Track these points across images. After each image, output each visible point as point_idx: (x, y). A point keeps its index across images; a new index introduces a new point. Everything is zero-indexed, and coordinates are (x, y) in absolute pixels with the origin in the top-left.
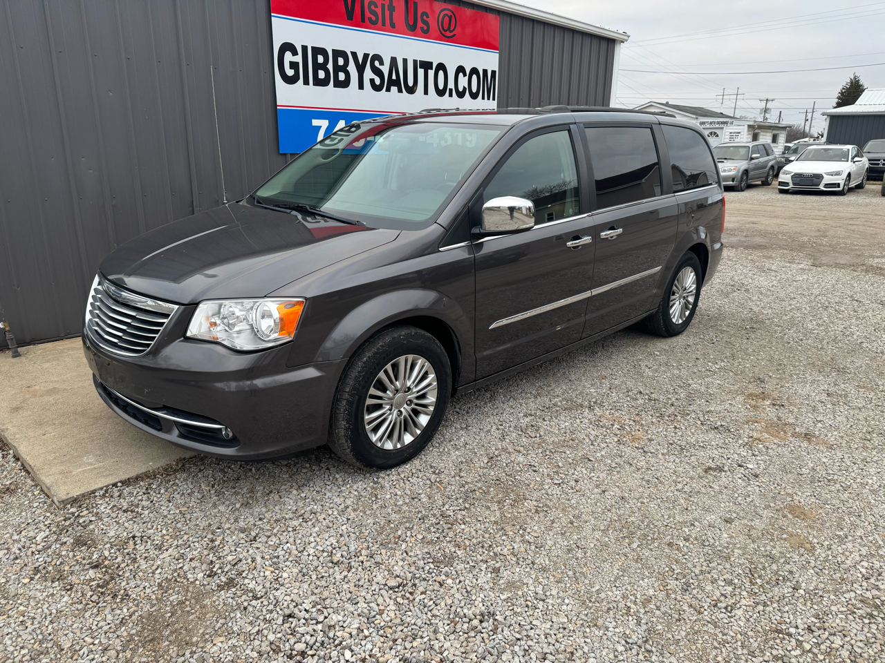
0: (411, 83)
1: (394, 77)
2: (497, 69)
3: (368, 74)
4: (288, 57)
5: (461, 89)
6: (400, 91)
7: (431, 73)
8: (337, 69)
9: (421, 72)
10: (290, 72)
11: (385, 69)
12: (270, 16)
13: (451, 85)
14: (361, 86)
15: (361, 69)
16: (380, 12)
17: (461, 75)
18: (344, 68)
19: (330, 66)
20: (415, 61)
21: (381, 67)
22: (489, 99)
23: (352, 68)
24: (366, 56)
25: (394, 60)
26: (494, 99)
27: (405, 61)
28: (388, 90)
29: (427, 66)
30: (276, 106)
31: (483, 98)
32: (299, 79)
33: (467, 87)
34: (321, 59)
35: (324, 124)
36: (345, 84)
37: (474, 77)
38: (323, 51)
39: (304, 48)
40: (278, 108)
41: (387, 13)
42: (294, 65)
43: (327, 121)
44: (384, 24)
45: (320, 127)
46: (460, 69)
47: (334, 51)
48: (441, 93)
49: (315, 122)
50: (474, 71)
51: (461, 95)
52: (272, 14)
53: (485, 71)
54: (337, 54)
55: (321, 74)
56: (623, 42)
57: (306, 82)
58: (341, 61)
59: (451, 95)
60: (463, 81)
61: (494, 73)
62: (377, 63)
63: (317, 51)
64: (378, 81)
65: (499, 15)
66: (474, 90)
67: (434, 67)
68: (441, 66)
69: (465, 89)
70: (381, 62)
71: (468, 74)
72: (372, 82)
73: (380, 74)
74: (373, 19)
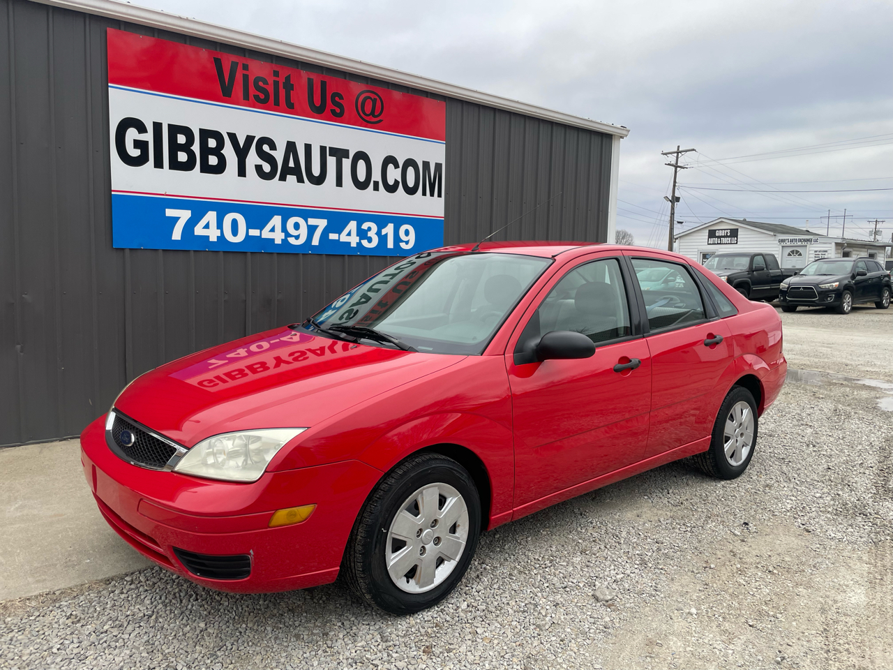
0: (316, 171)
1: (291, 164)
2: (443, 161)
3: (253, 159)
4: (132, 134)
5: (391, 182)
6: (300, 180)
7: (347, 163)
8: (205, 151)
9: (331, 161)
10: (134, 153)
11: (279, 155)
12: (108, 86)
13: (376, 175)
14: (242, 172)
15: (242, 154)
16: (271, 89)
17: (391, 167)
18: (217, 152)
19: (196, 148)
20: (323, 149)
21: (272, 153)
22: (432, 195)
23: (229, 151)
24: (250, 139)
25: (291, 147)
26: (440, 195)
27: (308, 148)
28: (283, 178)
29: (340, 154)
30: (112, 191)
31: (424, 194)
32: (148, 160)
33: (400, 180)
34: (181, 139)
35: (185, 215)
36: (220, 168)
37: (411, 171)
38: (187, 132)
39: (157, 127)
40: (113, 193)
41: (282, 93)
42: (138, 144)
43: (190, 212)
44: (277, 103)
45: (177, 219)
46: (390, 160)
47: (202, 131)
48: (361, 186)
49: (170, 213)
50: (410, 163)
51: (391, 189)
52: (109, 84)
53: (426, 165)
54: (205, 134)
55: (182, 157)
56: (622, 137)
57: (159, 164)
58: (212, 143)
59: (376, 188)
60: (394, 174)
61: (438, 166)
62: (266, 148)
63: (174, 130)
64: (267, 168)
65: (445, 101)
66: (411, 183)
67: (351, 155)
68: (361, 155)
69: (396, 182)
70: (273, 147)
71: (401, 165)
72: (259, 168)
73: (271, 160)
74: (262, 96)
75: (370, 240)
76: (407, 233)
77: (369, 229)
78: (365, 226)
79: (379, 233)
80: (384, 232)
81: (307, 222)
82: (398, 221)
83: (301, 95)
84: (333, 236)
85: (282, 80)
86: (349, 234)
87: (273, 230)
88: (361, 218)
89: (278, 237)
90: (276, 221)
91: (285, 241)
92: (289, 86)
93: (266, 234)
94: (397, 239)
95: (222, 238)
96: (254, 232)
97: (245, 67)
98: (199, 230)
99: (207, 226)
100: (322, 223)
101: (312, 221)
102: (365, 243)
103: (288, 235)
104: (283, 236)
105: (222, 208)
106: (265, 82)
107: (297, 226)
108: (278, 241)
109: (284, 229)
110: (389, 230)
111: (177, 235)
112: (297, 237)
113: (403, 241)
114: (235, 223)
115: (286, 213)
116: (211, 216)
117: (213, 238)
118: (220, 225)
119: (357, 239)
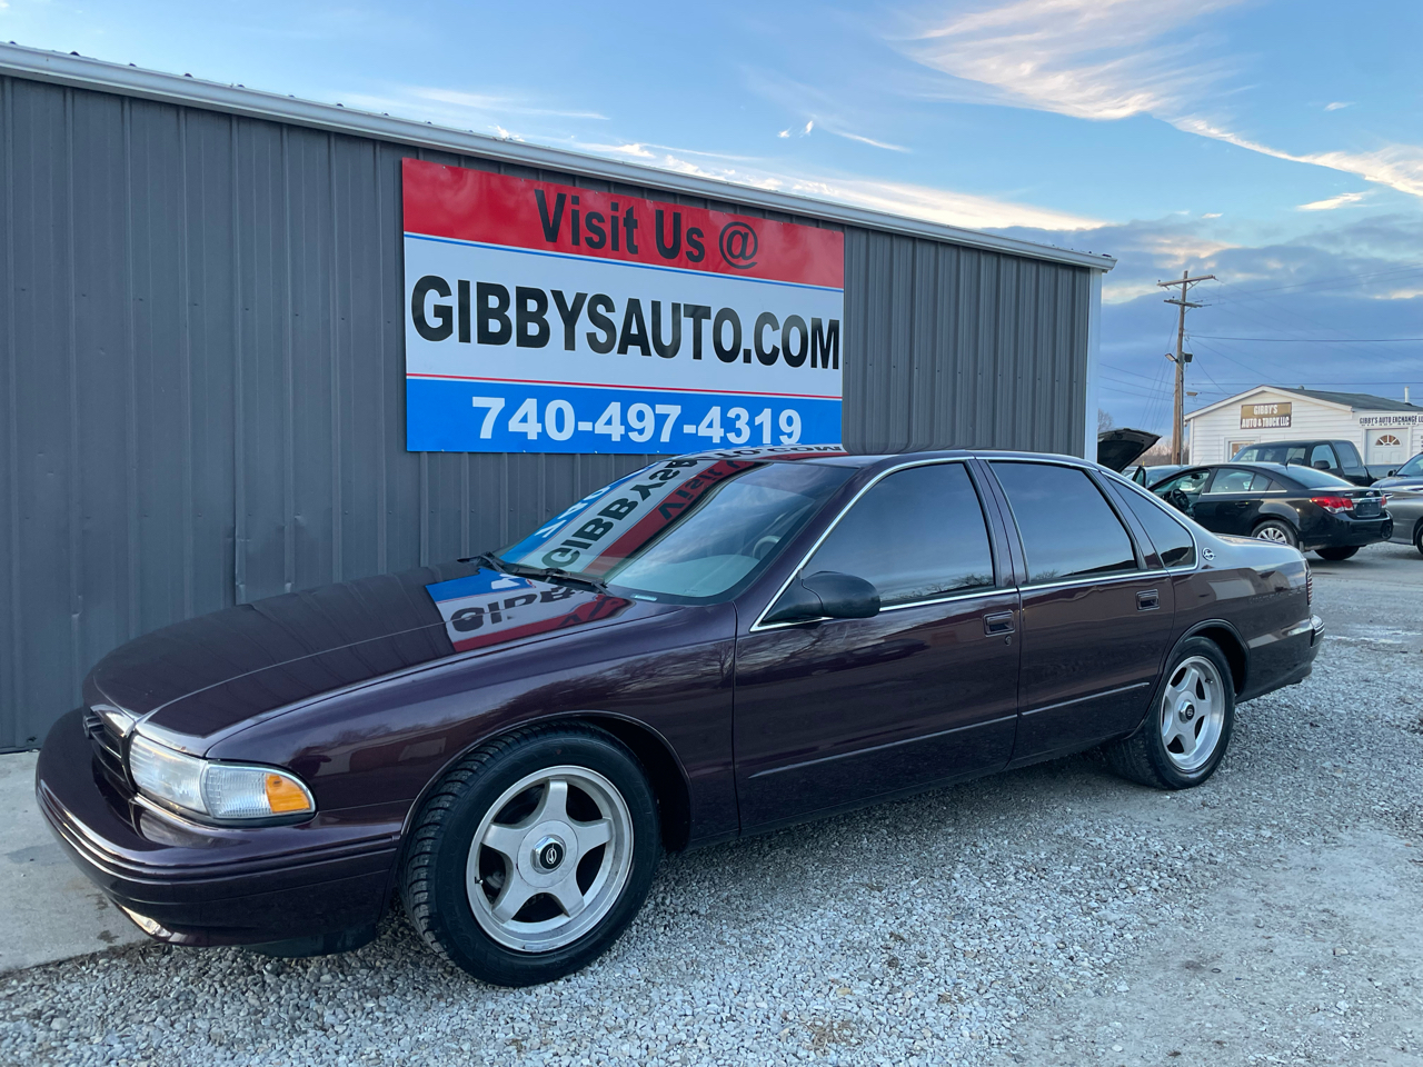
0: (667, 340)
1: (634, 330)
2: (840, 317)
3: (584, 325)
5: (768, 350)
6: (646, 352)
7: (707, 326)
8: (524, 317)
9: (687, 322)
10: (435, 322)
11: (618, 319)
12: (403, 235)
13: (748, 342)
14: (570, 343)
15: (570, 319)
16: (607, 228)
17: (767, 328)
18: (538, 317)
19: (512, 313)
20: (676, 307)
21: (609, 315)
22: (825, 365)
23: (553, 316)
24: (580, 298)
25: (634, 306)
26: (836, 366)
27: (656, 306)
28: (623, 350)
29: (699, 313)
30: (405, 374)
31: (814, 365)
32: (452, 332)
33: (780, 346)
34: (493, 302)
35: (496, 405)
36: (541, 340)
37: (795, 333)
38: (500, 291)
39: (464, 286)
40: (408, 377)
41: (623, 232)
42: (442, 312)
43: (503, 400)
44: (615, 247)
45: (485, 411)
46: (766, 318)
47: (519, 290)
48: (727, 356)
49: (478, 402)
50: (794, 321)
51: (768, 359)
52: (405, 233)
53: (817, 324)
54: (524, 294)
55: (494, 326)
56: (1104, 271)
57: (465, 337)
58: (532, 306)
59: (747, 359)
60: (771, 338)
61: (834, 327)
62: (601, 309)
63: (485, 290)
64: (602, 336)
65: (843, 231)
66: (795, 351)
67: (713, 315)
68: (727, 314)
69: (775, 350)
70: (610, 307)
71: (781, 325)
72: (592, 338)
73: (607, 326)
74: (596, 239)
75: (739, 433)
76: (790, 421)
77: (738, 417)
78: (732, 414)
79: (750, 423)
80: (758, 421)
81: (654, 410)
82: (778, 405)
83: (646, 233)
84: (689, 429)
85: (621, 215)
86: (710, 425)
87: (609, 422)
88: (726, 402)
89: (616, 432)
90: (614, 409)
91: (625, 437)
92: (630, 222)
93: (600, 428)
94: (777, 432)
95: (543, 435)
96: (585, 426)
97: (576, 200)
98: (514, 425)
99: (524, 420)
100: (674, 411)
101: (660, 409)
102: (732, 437)
103: (629, 428)
104: (622, 430)
105: (544, 394)
106: (601, 219)
107: (641, 416)
108: (615, 438)
109: (624, 421)
110: (765, 417)
111: (486, 432)
112: (641, 432)
113: (784, 434)
114: (560, 413)
115: (627, 397)
116: (530, 406)
117: (532, 436)
118: (541, 419)
119: (721, 432)
